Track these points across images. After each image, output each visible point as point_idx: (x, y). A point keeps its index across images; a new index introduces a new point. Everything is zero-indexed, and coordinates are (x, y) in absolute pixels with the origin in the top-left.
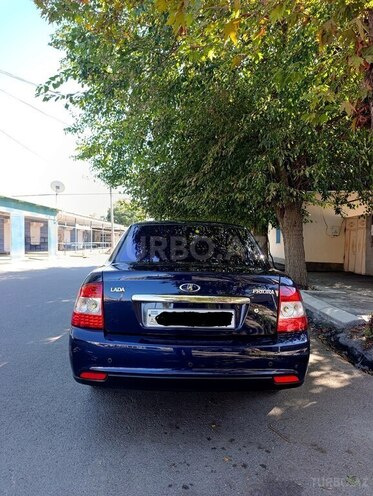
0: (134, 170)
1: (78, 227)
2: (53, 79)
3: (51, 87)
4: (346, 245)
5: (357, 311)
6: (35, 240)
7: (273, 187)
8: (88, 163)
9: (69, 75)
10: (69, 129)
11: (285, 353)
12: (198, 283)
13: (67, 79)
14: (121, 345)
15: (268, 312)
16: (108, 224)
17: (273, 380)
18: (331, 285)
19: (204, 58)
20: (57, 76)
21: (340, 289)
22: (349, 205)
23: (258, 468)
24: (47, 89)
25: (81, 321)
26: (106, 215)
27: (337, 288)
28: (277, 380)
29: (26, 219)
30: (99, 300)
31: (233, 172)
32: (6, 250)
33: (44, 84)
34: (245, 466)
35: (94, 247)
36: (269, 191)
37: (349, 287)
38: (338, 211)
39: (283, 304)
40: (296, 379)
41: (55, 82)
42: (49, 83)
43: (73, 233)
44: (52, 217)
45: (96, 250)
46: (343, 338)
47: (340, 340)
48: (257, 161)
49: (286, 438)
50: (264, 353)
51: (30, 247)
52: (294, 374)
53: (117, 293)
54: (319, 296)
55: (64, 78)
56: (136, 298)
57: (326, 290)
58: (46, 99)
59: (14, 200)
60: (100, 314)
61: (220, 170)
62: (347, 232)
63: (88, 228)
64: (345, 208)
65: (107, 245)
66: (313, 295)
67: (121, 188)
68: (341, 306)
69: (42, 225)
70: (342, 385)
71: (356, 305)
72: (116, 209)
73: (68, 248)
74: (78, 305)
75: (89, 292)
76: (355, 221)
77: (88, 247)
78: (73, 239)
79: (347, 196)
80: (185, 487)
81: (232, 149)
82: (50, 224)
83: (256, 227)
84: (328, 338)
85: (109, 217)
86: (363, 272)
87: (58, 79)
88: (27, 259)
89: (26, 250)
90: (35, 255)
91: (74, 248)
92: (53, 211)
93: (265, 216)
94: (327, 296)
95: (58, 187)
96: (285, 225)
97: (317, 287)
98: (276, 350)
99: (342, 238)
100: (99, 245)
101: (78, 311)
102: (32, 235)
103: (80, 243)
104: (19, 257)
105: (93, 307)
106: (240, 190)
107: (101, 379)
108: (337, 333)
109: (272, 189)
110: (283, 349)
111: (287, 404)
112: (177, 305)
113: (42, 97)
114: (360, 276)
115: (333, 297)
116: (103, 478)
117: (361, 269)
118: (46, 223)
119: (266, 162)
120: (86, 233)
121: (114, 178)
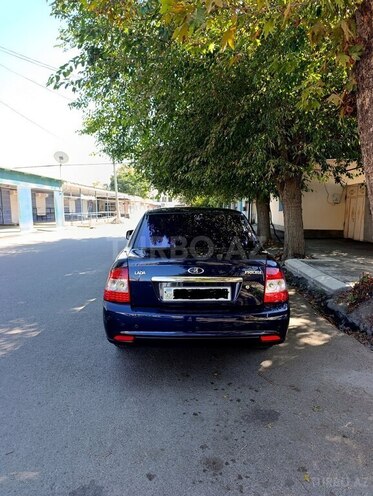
0: (139, 143)
1: (83, 197)
2: (63, 68)
3: (62, 76)
4: (346, 212)
5: (347, 278)
6: (42, 211)
7: (272, 163)
8: (93, 138)
9: (78, 63)
10: (74, 104)
11: (271, 318)
12: (202, 266)
13: (76, 66)
14: (140, 314)
15: (259, 286)
16: (112, 194)
17: (259, 339)
18: (328, 253)
19: (204, 51)
20: (66, 65)
21: (337, 256)
22: (348, 175)
23: (248, 402)
24: (58, 78)
25: (111, 297)
26: (109, 183)
27: (333, 257)
28: (263, 339)
29: (32, 190)
30: (125, 281)
31: (234, 148)
32: (14, 221)
33: (55, 74)
34: (239, 401)
35: (99, 216)
36: (269, 167)
37: (346, 254)
38: (338, 180)
39: (268, 282)
40: (278, 338)
41: (65, 71)
42: (59, 72)
43: (78, 203)
44: (58, 189)
45: (102, 220)
46: (331, 303)
47: (329, 305)
48: (256, 141)
49: (271, 382)
50: (256, 319)
51: (38, 219)
52: (276, 334)
53: (140, 276)
54: (315, 265)
55: (74, 67)
56: (154, 279)
57: (323, 258)
58: (56, 87)
59: (20, 173)
60: (127, 291)
61: (223, 146)
62: (348, 200)
63: (93, 198)
64: (344, 177)
65: (112, 215)
66: (309, 263)
67: (126, 161)
68: (334, 273)
69: (47, 195)
70: (323, 343)
71: (346, 273)
72: (119, 177)
73: (75, 218)
74: (109, 284)
75: (116, 275)
76: (355, 189)
77: (93, 217)
78: (78, 208)
79: (346, 166)
80: (195, 414)
81: (233, 129)
82: (56, 194)
83: (258, 197)
84: (319, 303)
85: (112, 185)
86: (362, 239)
87: (68, 68)
88: (35, 230)
89: (34, 221)
90: (43, 225)
91: (80, 219)
92: (58, 183)
93: (267, 187)
94: (322, 265)
95: (61, 158)
96: (285, 197)
97: (315, 255)
98: (264, 316)
99: (343, 205)
100: (104, 215)
101: (109, 289)
102: (37, 206)
103: (85, 213)
104: (28, 229)
105: (121, 286)
106: (241, 168)
107: (130, 340)
108: (327, 298)
109: (272, 166)
110: (270, 315)
111: (275, 357)
112: (186, 284)
113: (53, 85)
114: (358, 242)
115: (328, 265)
116: (136, 410)
117: (360, 236)
118: (51, 194)
119: (266, 140)
120: (90, 202)
121: (119, 152)
